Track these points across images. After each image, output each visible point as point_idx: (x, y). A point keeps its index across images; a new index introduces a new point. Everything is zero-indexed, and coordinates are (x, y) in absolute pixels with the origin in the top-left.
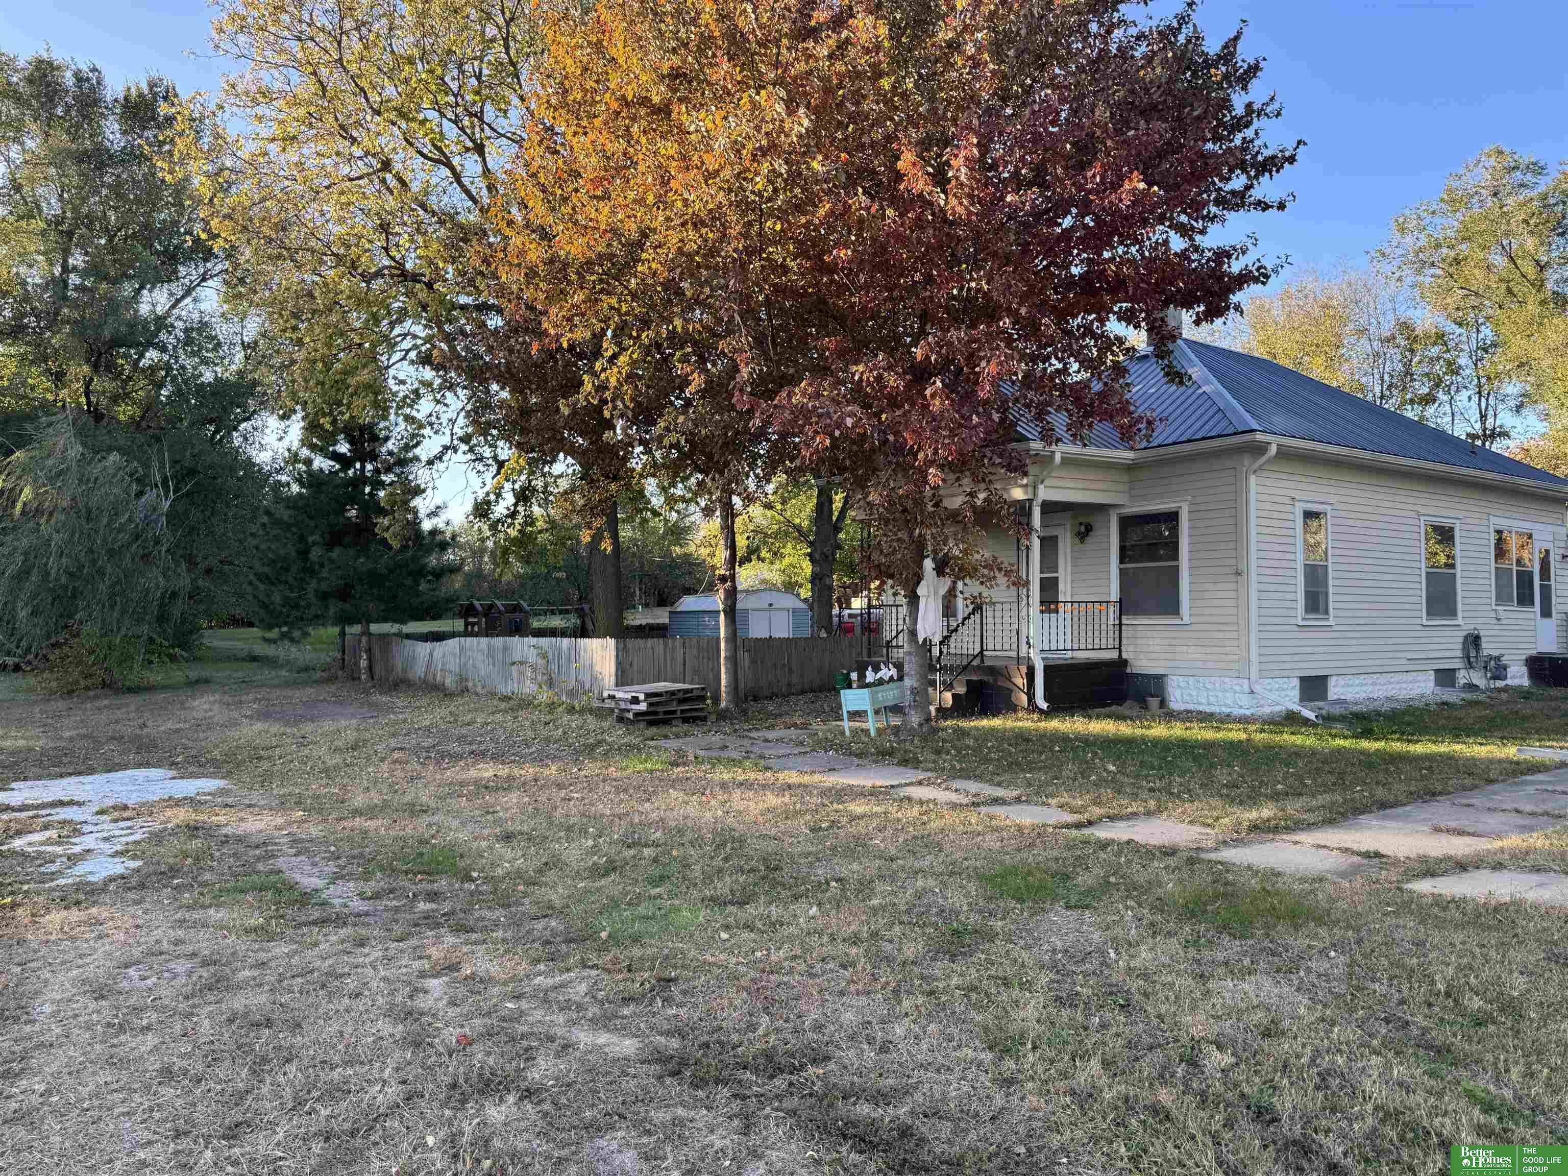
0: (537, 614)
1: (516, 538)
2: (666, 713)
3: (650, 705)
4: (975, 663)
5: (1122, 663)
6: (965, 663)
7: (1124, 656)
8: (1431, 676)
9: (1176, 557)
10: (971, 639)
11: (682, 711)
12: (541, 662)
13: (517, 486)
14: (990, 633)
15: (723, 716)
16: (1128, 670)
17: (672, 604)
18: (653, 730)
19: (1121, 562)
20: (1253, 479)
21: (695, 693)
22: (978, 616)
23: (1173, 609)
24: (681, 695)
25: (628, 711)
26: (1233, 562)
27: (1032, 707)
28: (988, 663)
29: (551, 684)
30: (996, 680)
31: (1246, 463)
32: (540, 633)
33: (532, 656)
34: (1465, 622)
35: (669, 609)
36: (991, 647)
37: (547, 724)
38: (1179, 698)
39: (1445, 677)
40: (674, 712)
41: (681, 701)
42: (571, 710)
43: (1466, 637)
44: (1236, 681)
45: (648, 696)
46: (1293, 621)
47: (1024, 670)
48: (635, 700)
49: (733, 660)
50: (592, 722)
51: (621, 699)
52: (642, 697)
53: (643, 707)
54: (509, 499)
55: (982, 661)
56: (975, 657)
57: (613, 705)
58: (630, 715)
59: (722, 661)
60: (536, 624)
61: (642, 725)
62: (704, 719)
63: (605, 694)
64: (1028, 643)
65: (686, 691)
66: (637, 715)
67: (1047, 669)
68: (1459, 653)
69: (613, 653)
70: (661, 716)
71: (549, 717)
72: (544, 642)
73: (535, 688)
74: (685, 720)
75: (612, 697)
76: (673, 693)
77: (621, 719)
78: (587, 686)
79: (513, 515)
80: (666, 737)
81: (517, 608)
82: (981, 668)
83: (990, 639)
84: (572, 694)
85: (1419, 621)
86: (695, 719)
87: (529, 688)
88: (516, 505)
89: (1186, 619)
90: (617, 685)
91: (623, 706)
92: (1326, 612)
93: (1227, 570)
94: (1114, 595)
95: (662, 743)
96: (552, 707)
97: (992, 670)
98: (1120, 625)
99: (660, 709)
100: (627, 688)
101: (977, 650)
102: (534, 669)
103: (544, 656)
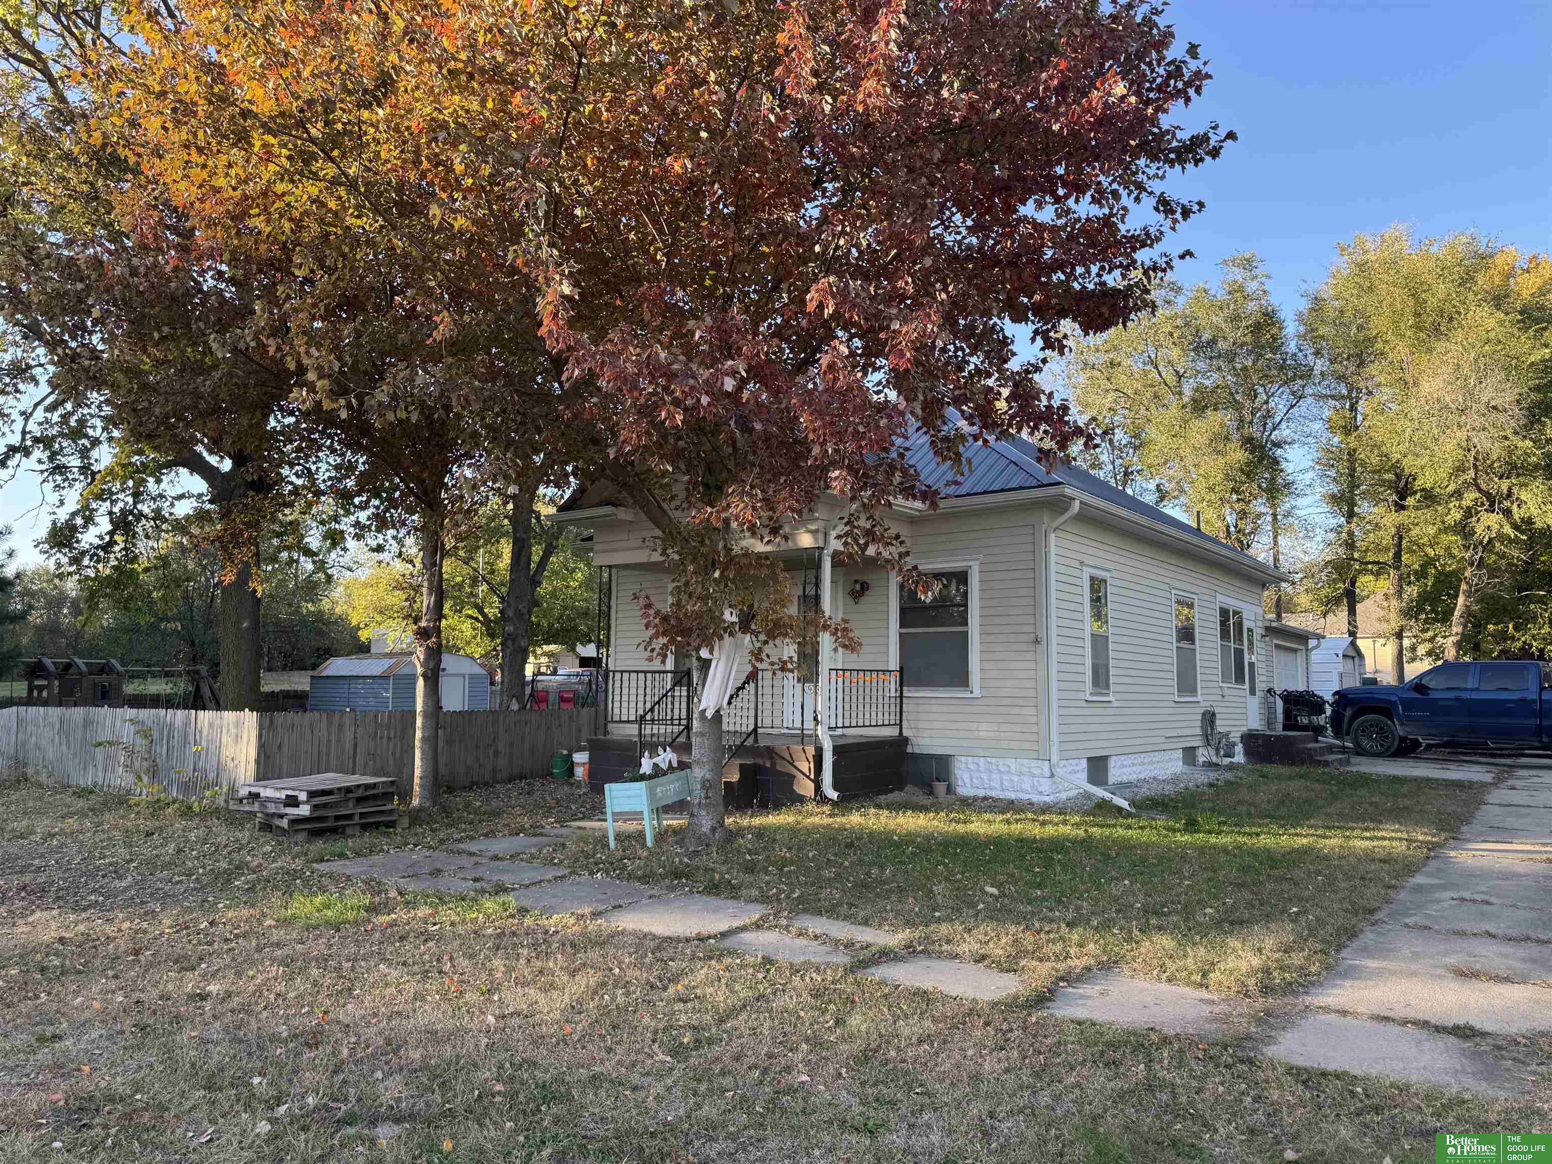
0: (133, 676)
1: (108, 577)
2: (338, 818)
3: (316, 807)
4: (750, 742)
5: (902, 741)
6: (738, 743)
7: (906, 733)
8: (1179, 754)
9: (965, 623)
10: (745, 713)
11: (362, 815)
12: (141, 742)
13: (116, 510)
14: (768, 706)
15: (417, 817)
16: (909, 750)
17: (314, 667)
18: (319, 845)
19: (902, 626)
20: (1052, 536)
21: (380, 790)
22: (752, 685)
23: (961, 679)
24: (360, 793)
25: (281, 816)
26: (1030, 629)
27: (821, 798)
28: (762, 743)
29: (154, 772)
30: (774, 764)
31: (1046, 519)
32: (138, 702)
33: (127, 733)
34: (1204, 698)
35: (310, 673)
36: (767, 722)
37: (149, 834)
38: (967, 781)
39: (1189, 754)
40: (349, 817)
41: (360, 800)
42: (187, 812)
43: (1204, 714)
44: (1034, 763)
45: (312, 794)
46: (1081, 696)
47: (811, 750)
48: (292, 801)
49: (431, 741)
50: (222, 834)
51: (269, 800)
52: (303, 796)
53: (304, 810)
54: (104, 525)
55: (756, 741)
56: (749, 735)
57: (256, 807)
58: (284, 823)
59: (417, 743)
60: (131, 688)
61: (301, 837)
62: (391, 824)
63: (243, 792)
64: (815, 719)
65: (367, 787)
66: (295, 821)
67: (837, 750)
68: (1198, 731)
69: (254, 733)
70: (330, 824)
71: (150, 824)
72: (146, 714)
73: (130, 779)
74: (365, 827)
75: (254, 796)
76: (348, 790)
77: (267, 827)
78: (212, 776)
79: (107, 547)
80: (342, 856)
81: (105, 669)
82: (754, 751)
83: (767, 713)
84: (186, 787)
85: (1171, 698)
86: (377, 825)
87: (120, 778)
88: (111, 533)
89: (977, 693)
90: (258, 779)
91: (272, 808)
92: (1108, 687)
93: (1024, 637)
94: (894, 663)
95: (337, 866)
96: (157, 807)
97: (770, 752)
98: (901, 697)
99: (330, 813)
100: (278, 783)
101: (751, 727)
102: (131, 752)
103: (146, 733)
